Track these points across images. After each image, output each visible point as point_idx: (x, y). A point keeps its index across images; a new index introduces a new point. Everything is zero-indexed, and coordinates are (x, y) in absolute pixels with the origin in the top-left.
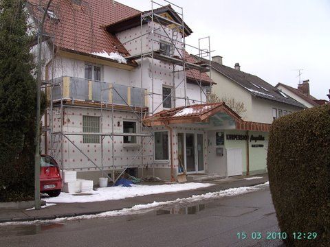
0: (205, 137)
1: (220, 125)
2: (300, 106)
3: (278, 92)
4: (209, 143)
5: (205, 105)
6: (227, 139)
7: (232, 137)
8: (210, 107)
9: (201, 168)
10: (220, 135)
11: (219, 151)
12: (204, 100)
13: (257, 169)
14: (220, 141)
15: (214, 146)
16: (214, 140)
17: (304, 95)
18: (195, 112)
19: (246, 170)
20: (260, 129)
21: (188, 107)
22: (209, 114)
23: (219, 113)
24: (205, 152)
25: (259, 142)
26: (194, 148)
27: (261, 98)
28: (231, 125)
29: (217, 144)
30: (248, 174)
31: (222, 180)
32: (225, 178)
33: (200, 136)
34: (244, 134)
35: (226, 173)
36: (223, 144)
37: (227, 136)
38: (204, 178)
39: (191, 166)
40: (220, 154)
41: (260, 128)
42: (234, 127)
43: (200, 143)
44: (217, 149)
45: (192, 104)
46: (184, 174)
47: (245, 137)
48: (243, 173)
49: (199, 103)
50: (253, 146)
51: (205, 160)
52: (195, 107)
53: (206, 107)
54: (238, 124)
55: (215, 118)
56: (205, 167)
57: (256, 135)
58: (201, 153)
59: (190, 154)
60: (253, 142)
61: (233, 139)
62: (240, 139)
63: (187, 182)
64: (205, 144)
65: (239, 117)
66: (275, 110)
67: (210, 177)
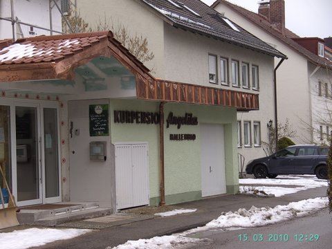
0: (62, 116)
1: (101, 88)
2: (268, 50)
3: (219, 18)
4: (73, 131)
5: (63, 38)
6: (116, 120)
7: (127, 117)
8: (76, 42)
9: (53, 190)
10: (99, 111)
11: (98, 150)
12: (58, 28)
13: (181, 190)
14: (99, 125)
15: (85, 138)
16: (84, 124)
17: (274, 26)
18: (39, 53)
19: (156, 194)
20: (190, 99)
21: (21, 41)
22: (77, 58)
23: (97, 59)
24: (62, 152)
25: (186, 129)
26: (35, 142)
27: (185, 29)
28: (125, 87)
29: (93, 133)
30: (161, 202)
31: (105, 219)
32: (109, 213)
33: (50, 114)
34: (153, 109)
35: (114, 201)
36: (106, 131)
37: (115, 112)
38: (61, 214)
39: (28, 188)
40: (100, 156)
41: (190, 95)
42: (132, 93)
43: (51, 130)
44: (93, 145)
45: (27, 35)
46: (11, 208)
47: (154, 118)
48: (151, 199)
49: (48, 34)
50: (173, 137)
51: (63, 172)
52: (38, 41)
53: (67, 43)
54: (141, 87)
55: (87, 72)
56: (63, 187)
57: (179, 113)
58: (52, 153)
59: (24, 157)
60: (173, 130)
61: (128, 121)
62: (143, 121)
63: (19, 228)
64: (62, 132)
65: (145, 70)
66: (212, 59)
67: (75, 212)
